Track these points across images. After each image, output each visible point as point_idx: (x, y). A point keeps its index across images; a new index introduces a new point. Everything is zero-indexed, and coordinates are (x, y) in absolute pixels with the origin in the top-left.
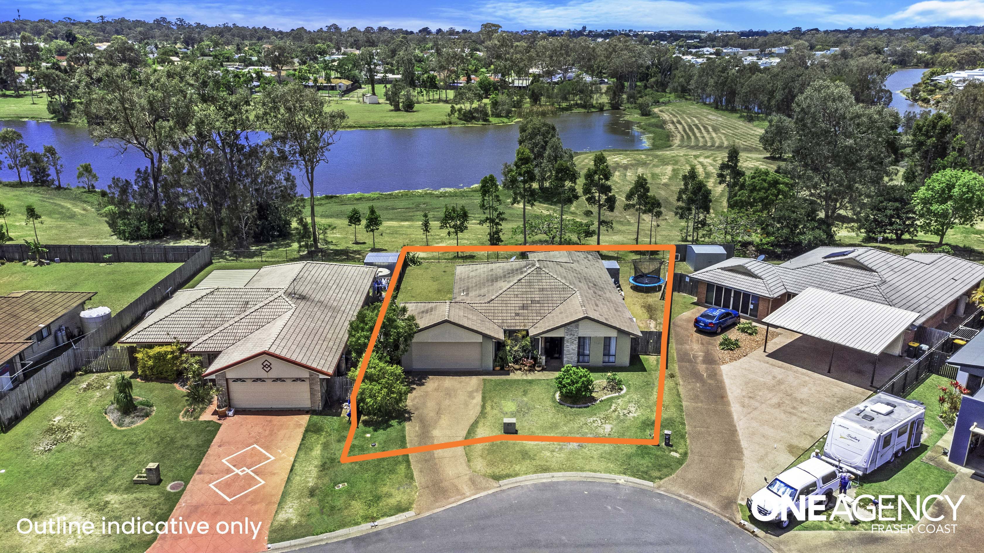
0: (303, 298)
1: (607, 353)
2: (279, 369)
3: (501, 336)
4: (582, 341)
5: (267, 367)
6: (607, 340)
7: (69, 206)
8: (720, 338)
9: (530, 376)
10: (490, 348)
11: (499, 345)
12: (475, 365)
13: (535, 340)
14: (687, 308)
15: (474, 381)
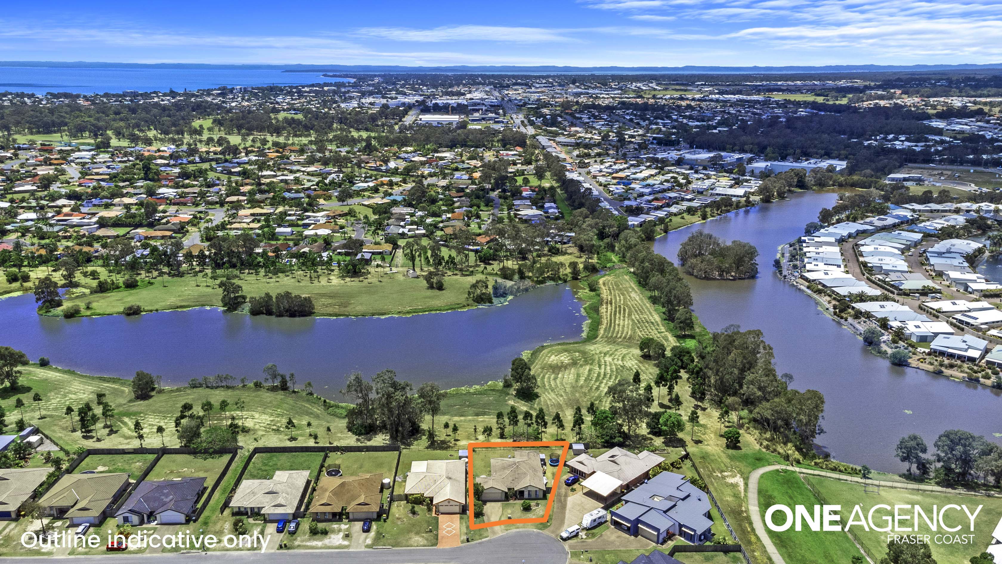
0: (450, 478)
1: (536, 494)
2: (452, 503)
3: (507, 491)
4: (529, 491)
5: (449, 502)
6: (536, 491)
7: (308, 406)
8: (571, 487)
9: (515, 502)
10: (504, 494)
11: (506, 493)
12: (499, 498)
13: (516, 491)
14: (565, 474)
15: (500, 504)
